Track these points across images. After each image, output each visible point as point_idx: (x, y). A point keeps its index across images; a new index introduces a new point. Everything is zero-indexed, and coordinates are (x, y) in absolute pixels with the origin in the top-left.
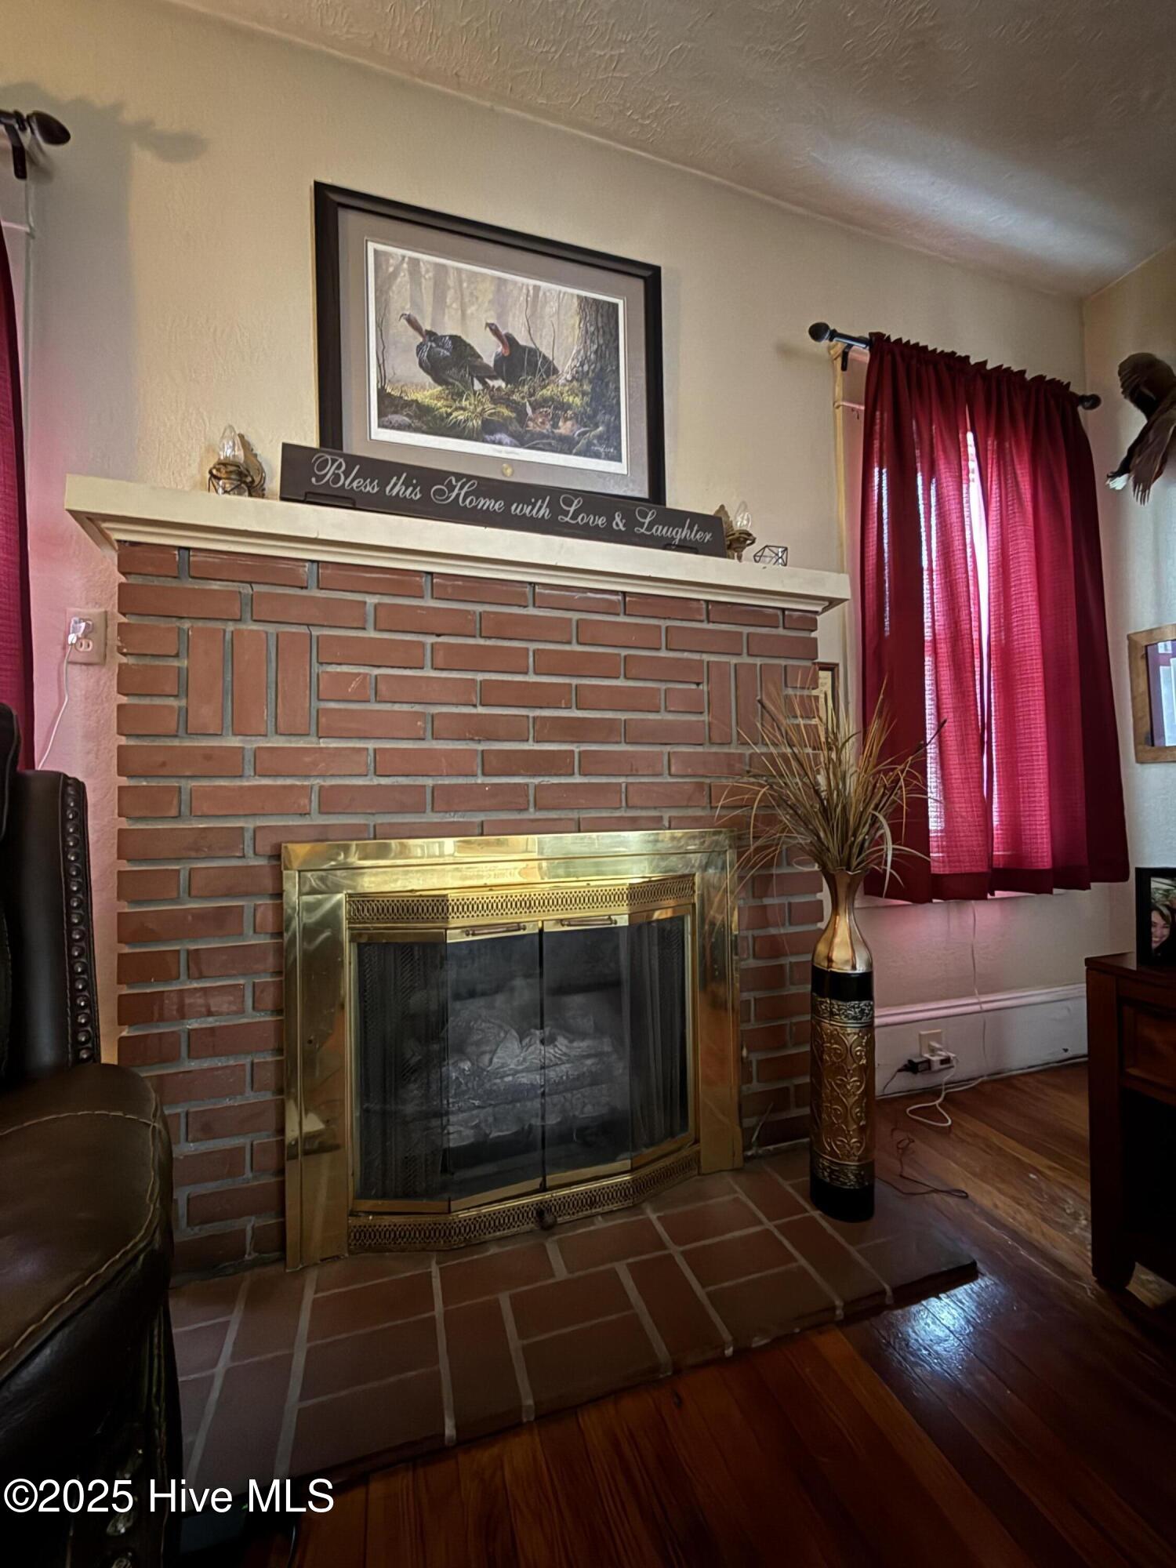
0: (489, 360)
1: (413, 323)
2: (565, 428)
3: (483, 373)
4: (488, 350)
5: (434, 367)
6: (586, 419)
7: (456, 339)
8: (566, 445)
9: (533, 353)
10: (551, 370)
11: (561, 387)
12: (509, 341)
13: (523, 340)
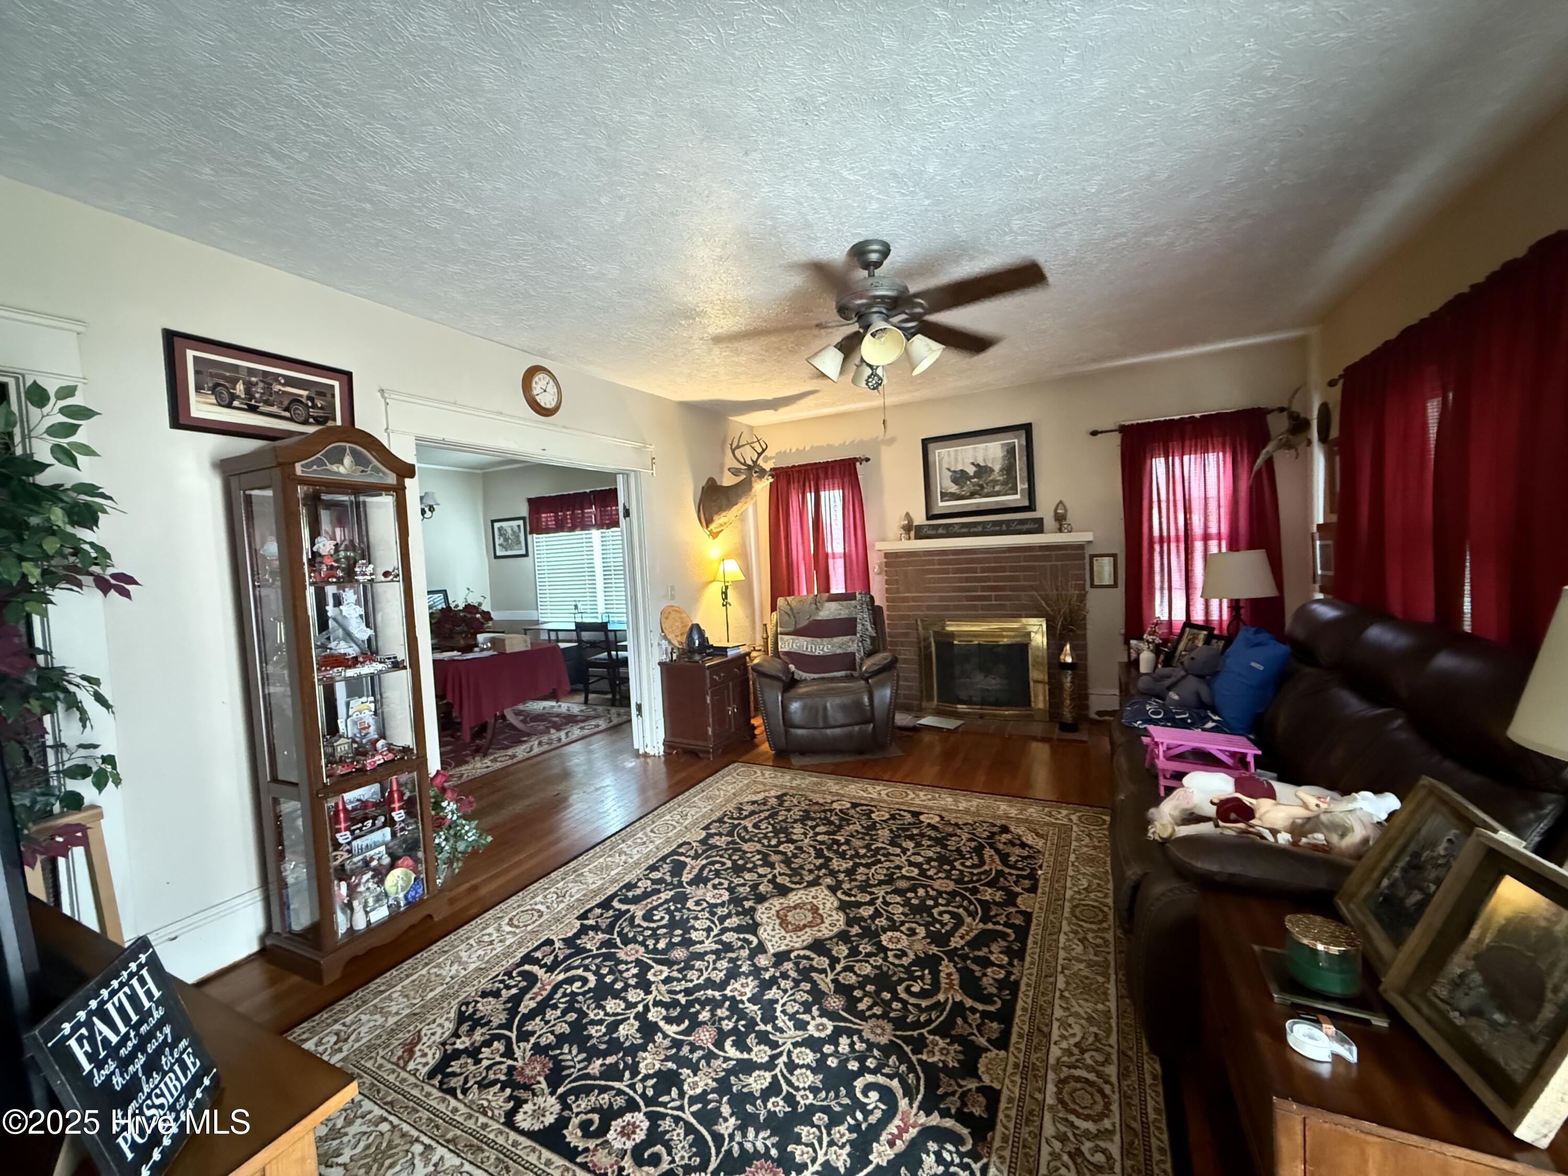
0: (971, 474)
1: (949, 469)
2: (997, 488)
3: (970, 478)
4: (971, 470)
5: (955, 481)
6: (1004, 483)
7: (962, 471)
8: (998, 494)
9: (986, 467)
10: (992, 470)
11: (996, 475)
12: (978, 466)
13: (982, 464)
